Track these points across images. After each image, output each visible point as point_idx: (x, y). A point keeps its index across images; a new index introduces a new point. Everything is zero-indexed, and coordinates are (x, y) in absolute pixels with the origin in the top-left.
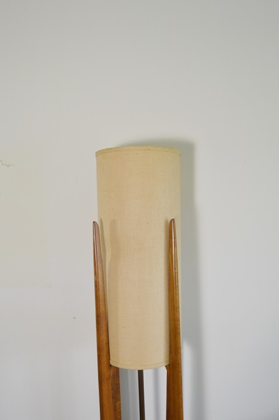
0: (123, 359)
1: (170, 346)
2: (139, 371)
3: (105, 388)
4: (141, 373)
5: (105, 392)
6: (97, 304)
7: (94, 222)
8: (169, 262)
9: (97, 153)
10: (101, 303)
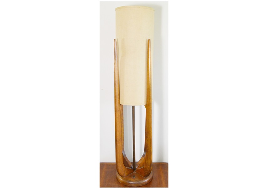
0: (126, 101)
1: (147, 96)
2: (133, 106)
3: (117, 114)
4: (133, 107)
5: (117, 116)
6: (115, 76)
7: (114, 39)
8: (147, 58)
9: (116, 8)
10: (117, 76)
